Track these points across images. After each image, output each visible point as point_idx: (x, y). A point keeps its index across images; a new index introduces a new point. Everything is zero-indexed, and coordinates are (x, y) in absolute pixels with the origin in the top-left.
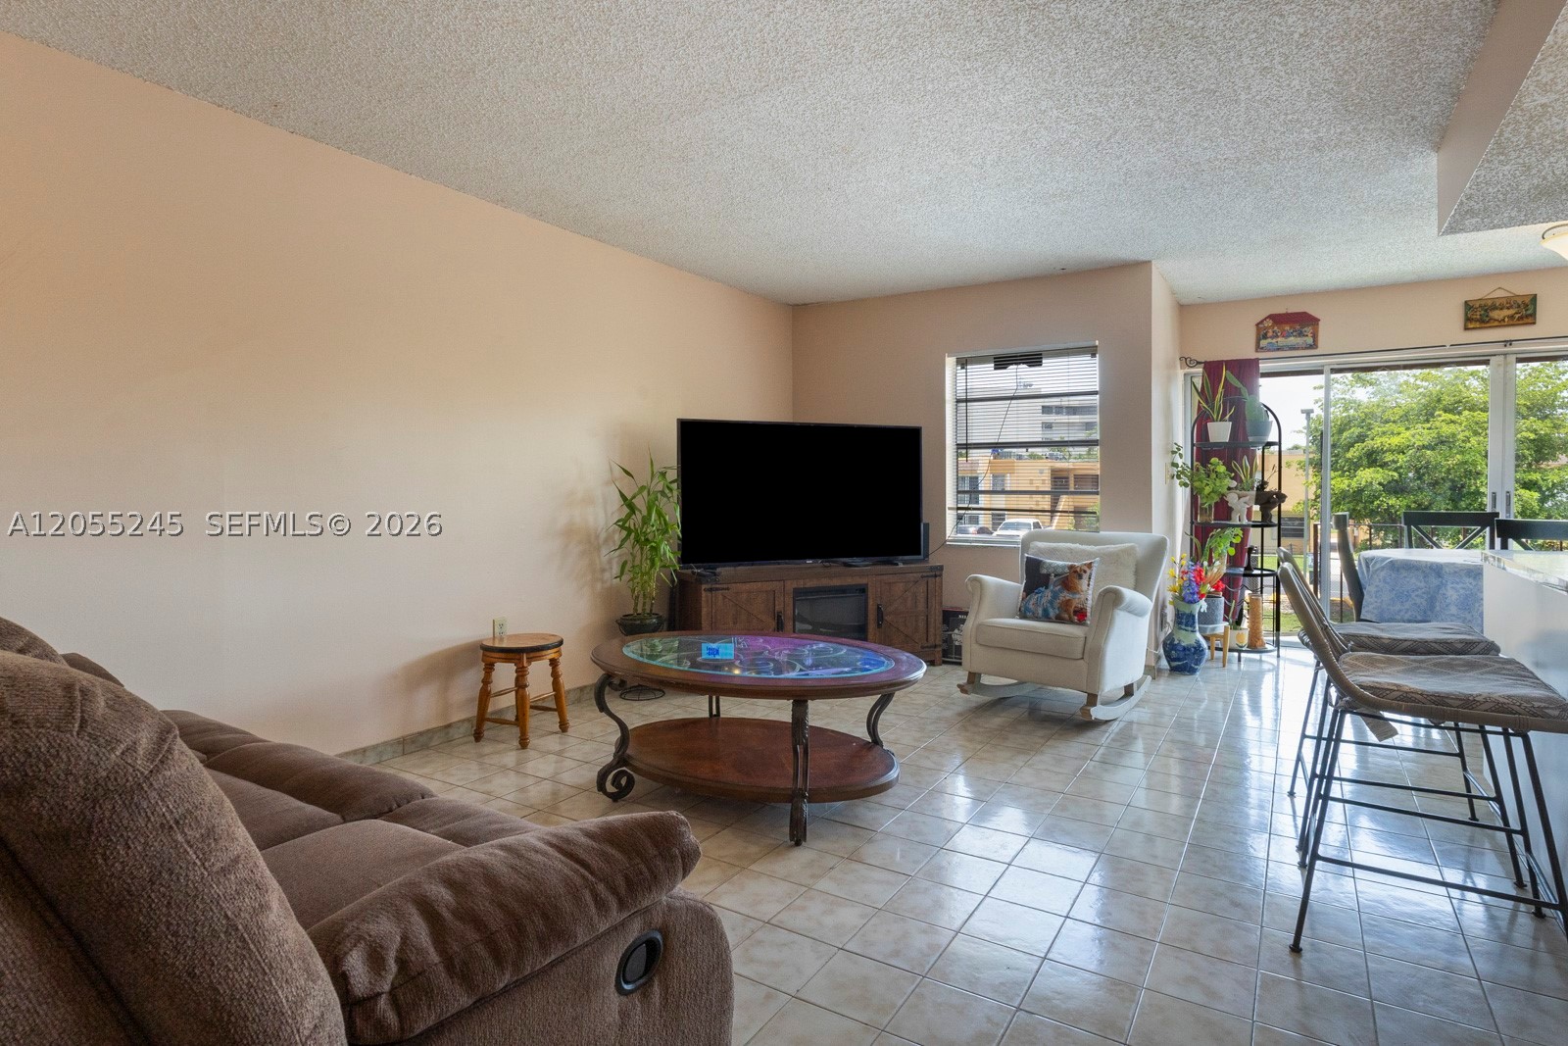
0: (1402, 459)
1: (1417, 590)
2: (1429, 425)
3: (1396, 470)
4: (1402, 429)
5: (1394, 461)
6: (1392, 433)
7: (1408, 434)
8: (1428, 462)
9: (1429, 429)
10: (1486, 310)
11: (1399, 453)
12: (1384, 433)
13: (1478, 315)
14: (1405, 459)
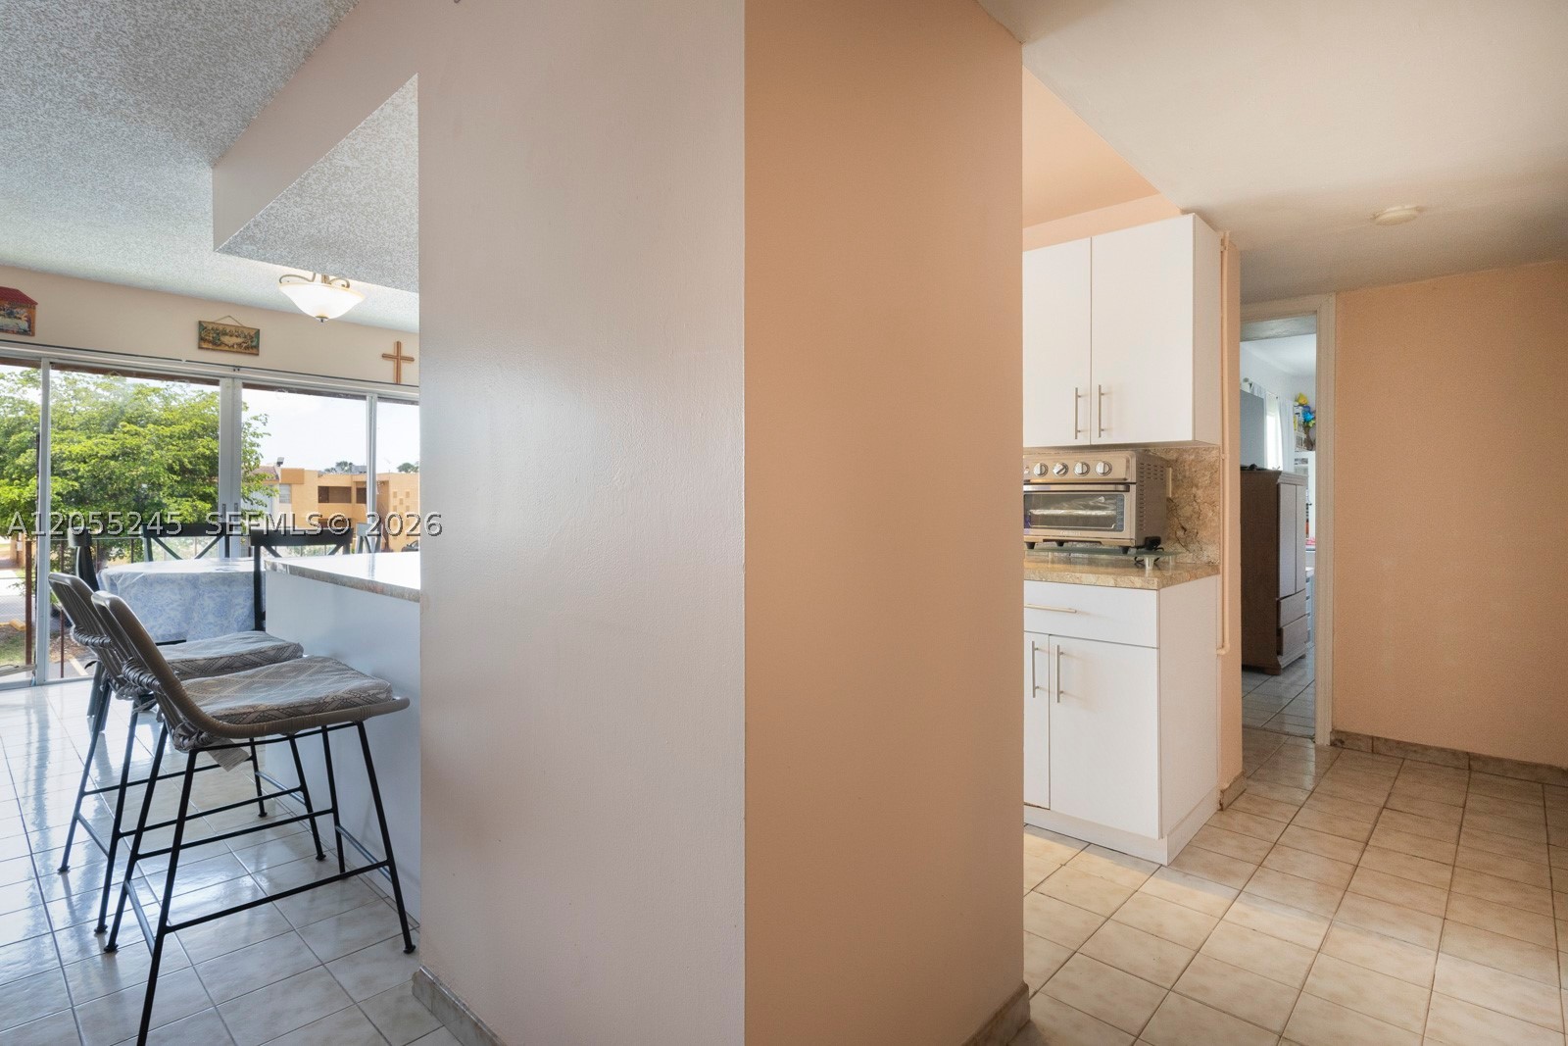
0: (83, 468)
1: (172, 603)
2: (112, 436)
3: (76, 480)
4: (83, 438)
5: (73, 470)
6: (72, 441)
7: (90, 443)
8: (113, 472)
9: (113, 439)
10: (218, 334)
11: (79, 463)
12: (62, 440)
13: (211, 337)
14: (87, 469)
